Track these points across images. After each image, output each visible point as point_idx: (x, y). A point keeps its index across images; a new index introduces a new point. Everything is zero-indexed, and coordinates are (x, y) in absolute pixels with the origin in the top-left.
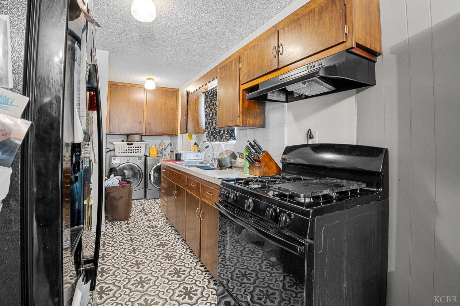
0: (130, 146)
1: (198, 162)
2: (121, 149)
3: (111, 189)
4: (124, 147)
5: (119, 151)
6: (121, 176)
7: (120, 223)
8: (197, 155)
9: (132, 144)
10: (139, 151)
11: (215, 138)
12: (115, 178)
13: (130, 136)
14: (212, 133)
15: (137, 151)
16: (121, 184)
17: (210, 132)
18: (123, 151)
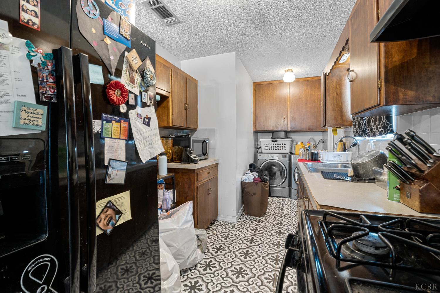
0: (275, 143)
1: (339, 165)
2: (266, 146)
3: (246, 185)
4: (269, 144)
5: (265, 148)
6: (257, 172)
7: (253, 218)
8: (339, 155)
9: (276, 141)
10: (284, 148)
11: (364, 131)
12: (251, 174)
13: (274, 133)
14: (359, 125)
15: (281, 148)
16: (255, 181)
17: (357, 123)
18: (268, 148)
